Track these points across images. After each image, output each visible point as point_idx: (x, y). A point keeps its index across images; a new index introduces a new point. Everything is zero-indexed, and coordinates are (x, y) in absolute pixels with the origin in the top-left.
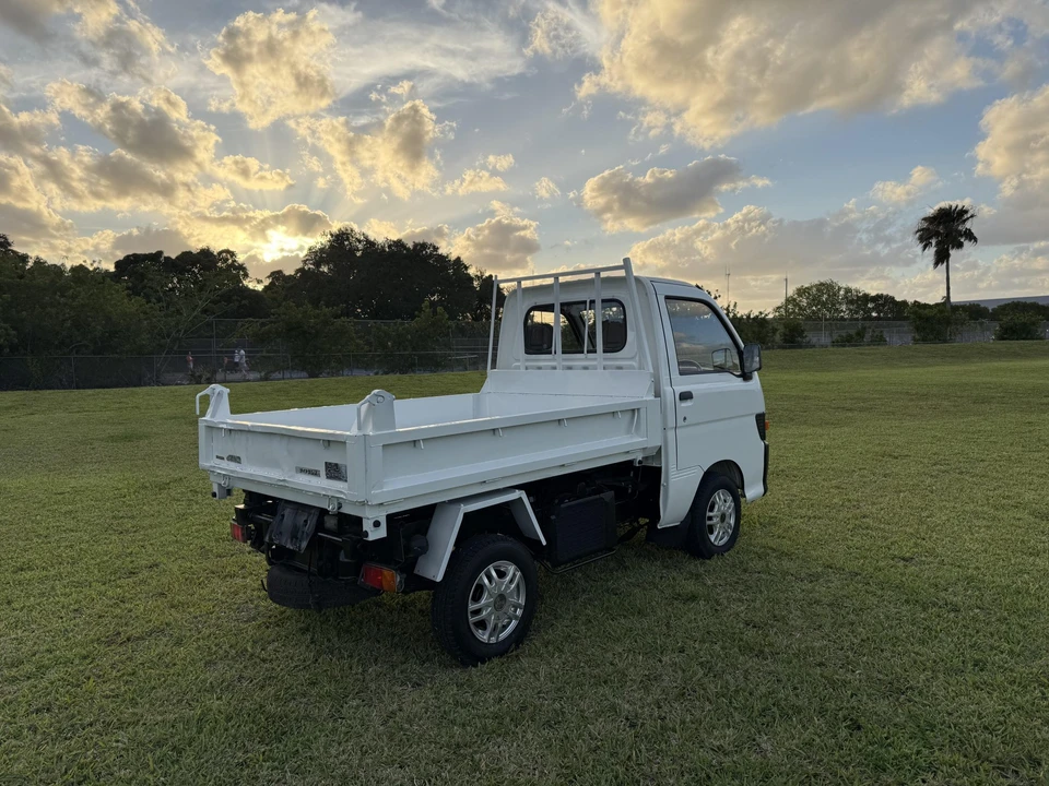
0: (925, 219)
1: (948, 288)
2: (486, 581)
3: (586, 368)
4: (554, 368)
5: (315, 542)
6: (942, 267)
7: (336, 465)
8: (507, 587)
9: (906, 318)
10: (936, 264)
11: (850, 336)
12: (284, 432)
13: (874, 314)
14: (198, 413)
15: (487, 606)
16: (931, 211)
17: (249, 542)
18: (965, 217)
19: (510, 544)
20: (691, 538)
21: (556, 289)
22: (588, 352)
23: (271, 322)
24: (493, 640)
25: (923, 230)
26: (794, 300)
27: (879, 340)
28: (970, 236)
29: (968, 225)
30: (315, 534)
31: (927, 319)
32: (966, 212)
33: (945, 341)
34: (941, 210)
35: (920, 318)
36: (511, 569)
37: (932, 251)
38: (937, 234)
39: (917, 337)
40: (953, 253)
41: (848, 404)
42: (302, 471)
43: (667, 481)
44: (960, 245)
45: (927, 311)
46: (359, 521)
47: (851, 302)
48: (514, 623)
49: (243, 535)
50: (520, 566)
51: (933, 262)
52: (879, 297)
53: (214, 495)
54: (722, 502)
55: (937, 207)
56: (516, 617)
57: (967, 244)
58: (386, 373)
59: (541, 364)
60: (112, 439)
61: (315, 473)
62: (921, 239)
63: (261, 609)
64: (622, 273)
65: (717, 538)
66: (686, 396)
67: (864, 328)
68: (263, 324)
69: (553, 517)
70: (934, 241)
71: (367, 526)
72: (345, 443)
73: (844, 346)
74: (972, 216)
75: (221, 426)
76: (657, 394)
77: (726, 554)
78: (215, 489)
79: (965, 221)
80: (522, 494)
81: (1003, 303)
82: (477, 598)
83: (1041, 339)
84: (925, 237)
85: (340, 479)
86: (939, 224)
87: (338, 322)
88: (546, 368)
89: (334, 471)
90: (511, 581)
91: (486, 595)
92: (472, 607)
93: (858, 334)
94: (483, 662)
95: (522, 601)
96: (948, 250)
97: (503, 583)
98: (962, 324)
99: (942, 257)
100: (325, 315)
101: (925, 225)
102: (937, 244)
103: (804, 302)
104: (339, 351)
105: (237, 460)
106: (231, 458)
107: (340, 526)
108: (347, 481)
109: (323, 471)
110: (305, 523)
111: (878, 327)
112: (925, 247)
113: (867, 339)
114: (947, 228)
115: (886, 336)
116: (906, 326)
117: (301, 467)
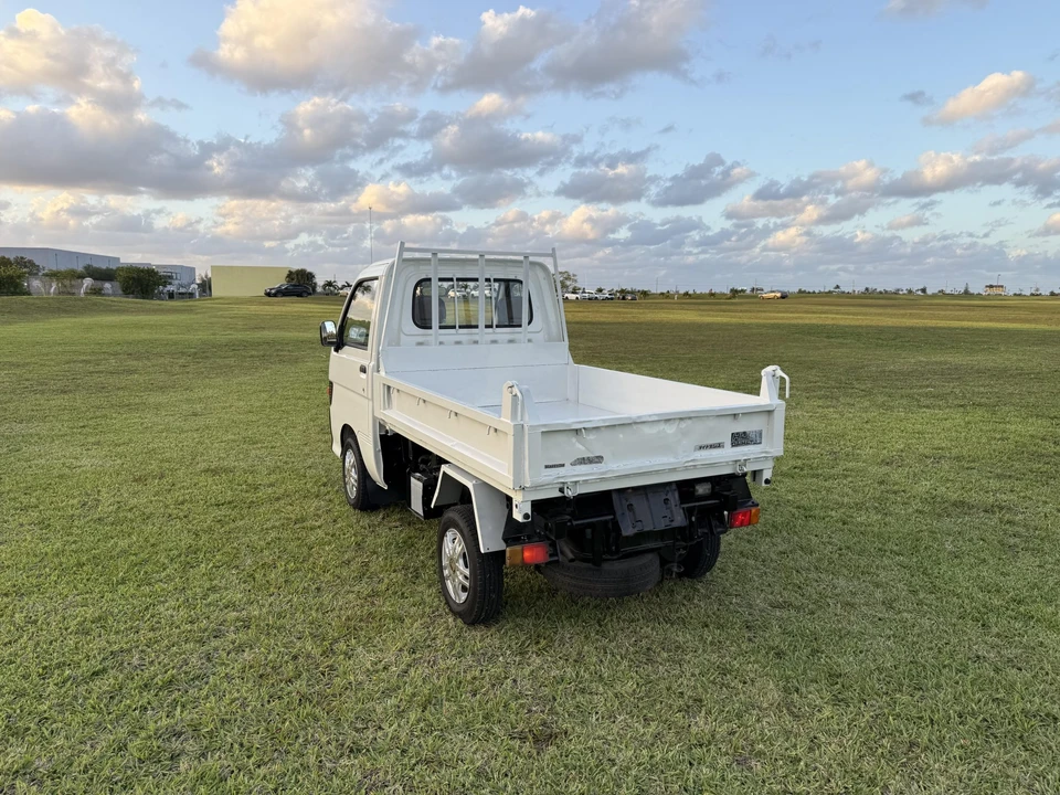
21: (482, 263)
42: (703, 448)
61: (719, 446)
72: (773, 411)
105: (599, 459)
106: (583, 461)
107: (713, 488)
108: (760, 443)
109: (728, 441)
110: (666, 501)
117: (700, 444)
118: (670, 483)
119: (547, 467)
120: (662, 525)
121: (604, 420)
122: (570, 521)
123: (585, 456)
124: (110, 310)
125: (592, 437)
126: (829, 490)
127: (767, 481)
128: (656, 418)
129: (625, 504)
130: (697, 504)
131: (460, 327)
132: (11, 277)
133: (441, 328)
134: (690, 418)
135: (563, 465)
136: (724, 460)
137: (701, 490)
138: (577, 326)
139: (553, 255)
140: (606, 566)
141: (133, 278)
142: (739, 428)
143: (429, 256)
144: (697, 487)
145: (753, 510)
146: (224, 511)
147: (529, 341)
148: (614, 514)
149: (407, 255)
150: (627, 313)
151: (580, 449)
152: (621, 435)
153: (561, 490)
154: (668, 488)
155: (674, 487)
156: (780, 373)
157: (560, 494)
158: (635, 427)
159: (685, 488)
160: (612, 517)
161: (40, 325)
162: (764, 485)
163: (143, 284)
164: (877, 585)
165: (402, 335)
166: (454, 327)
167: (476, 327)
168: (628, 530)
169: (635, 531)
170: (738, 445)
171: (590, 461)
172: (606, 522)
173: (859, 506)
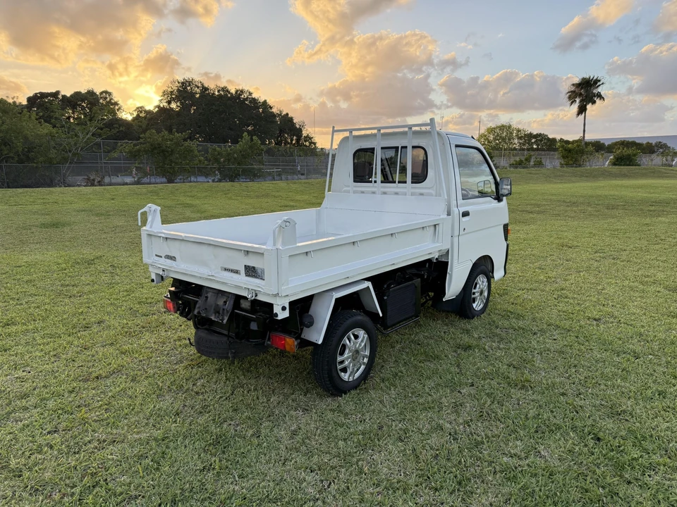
0: (573, 85)
1: (584, 131)
2: (348, 342)
3: (396, 194)
4: (374, 193)
5: (233, 317)
6: (582, 117)
7: (254, 268)
8: (360, 345)
9: (556, 150)
10: (578, 114)
11: (521, 161)
12: (212, 243)
13: (535, 147)
14: (140, 224)
15: (348, 358)
16: (577, 80)
17: (178, 312)
18: (599, 84)
19: (361, 317)
20: (463, 306)
21: (379, 137)
22: (399, 182)
23: (141, 143)
24: (351, 379)
25: (571, 92)
26: (485, 136)
27: (539, 164)
28: (600, 96)
29: (599, 90)
30: (233, 312)
31: (570, 151)
32: (599, 81)
33: (580, 166)
34: (583, 79)
35: (566, 150)
36: (361, 333)
37: (575, 107)
38: (580, 95)
39: (563, 162)
40: (589, 107)
41: (529, 208)
42: (225, 269)
43: (452, 271)
44: (594, 102)
45: (570, 146)
46: (271, 306)
47: (520, 138)
48: (363, 367)
49: (174, 308)
50: (368, 332)
51: (576, 113)
52: (540, 135)
53: (153, 281)
54: (482, 281)
55: (581, 77)
56: (364, 363)
57: (598, 101)
58: (220, 181)
59: (363, 189)
60: (44, 226)
61: (237, 272)
62: (569, 98)
63: (184, 354)
64: (428, 128)
65: (477, 306)
66: (466, 214)
67: (530, 156)
68: (135, 145)
69: (385, 298)
70: (578, 100)
71: (277, 309)
72: (263, 254)
73: (516, 168)
74: (603, 84)
75: (160, 235)
76: (449, 214)
77: (482, 316)
78: (153, 277)
79: (598, 86)
80: (369, 284)
81: (614, 141)
82: (342, 354)
83: (639, 165)
84: (572, 96)
85: (256, 277)
86: (582, 88)
87: (186, 144)
88: (368, 192)
89: (251, 271)
90: (362, 341)
91: (347, 351)
92: (339, 359)
93: (526, 160)
94: (345, 393)
95: (367, 353)
96: (586, 106)
97: (357, 341)
98: (591, 154)
99: (582, 110)
100: (177, 139)
101: (573, 89)
102: (580, 102)
103: (491, 137)
104: (188, 164)
105: (173, 258)
106: (168, 257)
108: (264, 279)
109: (243, 271)
110: (225, 303)
111: (539, 155)
112: (572, 103)
113: (532, 163)
114: (586, 91)
115: (543, 161)
116: (557, 155)
117: (224, 266)
119: (156, 255)
123: (170, 255)
132: (629, 155)
135: (161, 257)
136: (240, 285)
137: (244, 305)
144: (241, 302)
151: (167, 249)
170: (250, 276)
171: (171, 258)
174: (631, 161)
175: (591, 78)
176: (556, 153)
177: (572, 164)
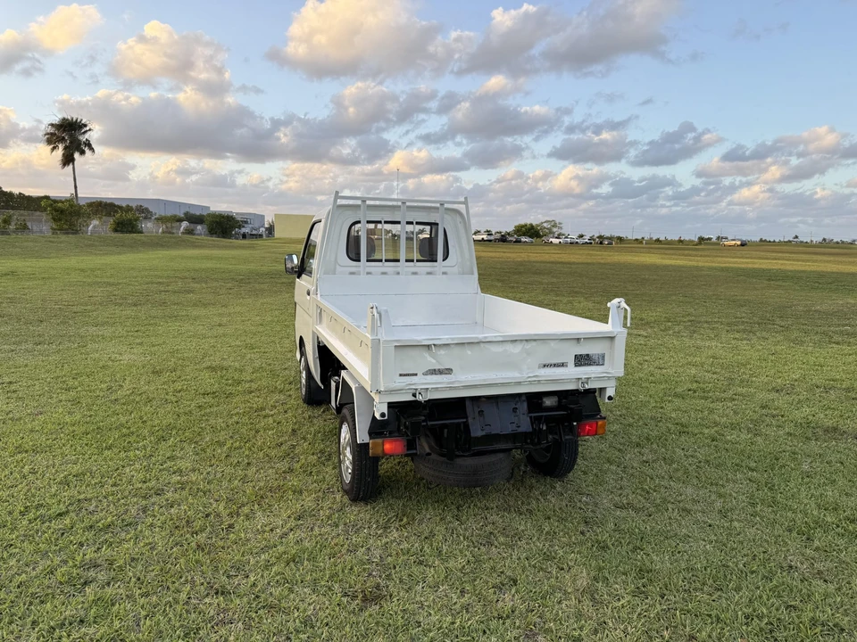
0: (52, 125)
1: (76, 187)
6: (69, 168)
9: (42, 209)
10: (64, 164)
16: (56, 120)
18: (88, 128)
21: (404, 209)
25: (51, 134)
27: (23, 228)
28: (88, 144)
29: (87, 136)
31: (62, 211)
32: (85, 126)
33: (76, 232)
34: (64, 119)
35: (56, 210)
37: (60, 152)
38: (63, 140)
39: (54, 227)
40: (77, 155)
44: (83, 153)
45: (60, 205)
51: (61, 163)
55: (60, 117)
57: (86, 149)
62: (49, 142)
67: (9, 217)
70: (61, 147)
74: (90, 130)
79: (85, 132)
84: (52, 140)
86: (64, 131)
93: (4, 221)
96: (72, 155)
98: (88, 217)
99: (68, 160)
101: (51, 130)
102: (65, 148)
106: (434, 372)
107: (559, 401)
108: (603, 364)
109: (571, 362)
110: (515, 410)
111: (22, 215)
112: (54, 148)
113: (12, 227)
114: (71, 136)
115: (29, 224)
116: (44, 216)
117: (544, 363)
118: (519, 395)
119: (401, 375)
120: (509, 429)
121: (452, 339)
122: (423, 421)
123: (437, 367)
124: (194, 246)
125: (442, 352)
126: (711, 411)
127: (610, 398)
128: (501, 339)
129: (477, 410)
130: (545, 414)
131: (386, 261)
132: (131, 220)
133: (368, 261)
134: (535, 340)
135: (416, 375)
136: (569, 377)
137: (548, 402)
138: (548, 265)
139: (465, 203)
140: (459, 461)
141: (217, 222)
142: (583, 350)
143: (359, 202)
144: (544, 400)
145: (600, 423)
146: (208, 399)
147: (444, 273)
148: (467, 418)
149: (340, 202)
150: (596, 255)
151: (430, 361)
152: (469, 352)
153: (414, 395)
154: (517, 399)
155: (524, 398)
156: (624, 305)
157: (413, 399)
158: (482, 345)
159: (534, 399)
160: (465, 420)
161: (141, 255)
162: (607, 401)
163: (223, 226)
164: (720, 496)
165: (338, 266)
166: (381, 261)
167: (398, 261)
168: (476, 432)
169: (484, 433)
170: (581, 365)
171: (440, 372)
172: (459, 424)
173: (733, 427)
174: (133, 228)
175: (74, 120)
176: (44, 214)
177: (66, 229)
